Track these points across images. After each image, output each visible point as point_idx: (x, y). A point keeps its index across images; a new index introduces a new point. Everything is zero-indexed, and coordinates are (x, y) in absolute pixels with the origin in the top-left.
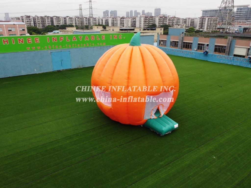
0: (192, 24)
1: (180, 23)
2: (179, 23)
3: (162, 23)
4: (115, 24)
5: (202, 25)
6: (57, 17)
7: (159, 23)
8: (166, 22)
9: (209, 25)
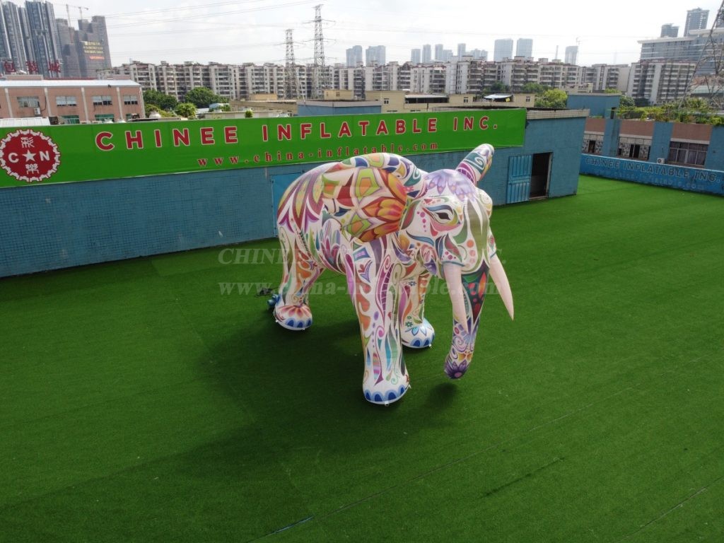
0: (612, 83)
1: (576, 81)
2: (574, 79)
3: (522, 79)
4: (383, 85)
5: (644, 86)
6: (219, 65)
7: (514, 82)
8: (536, 77)
9: (665, 86)
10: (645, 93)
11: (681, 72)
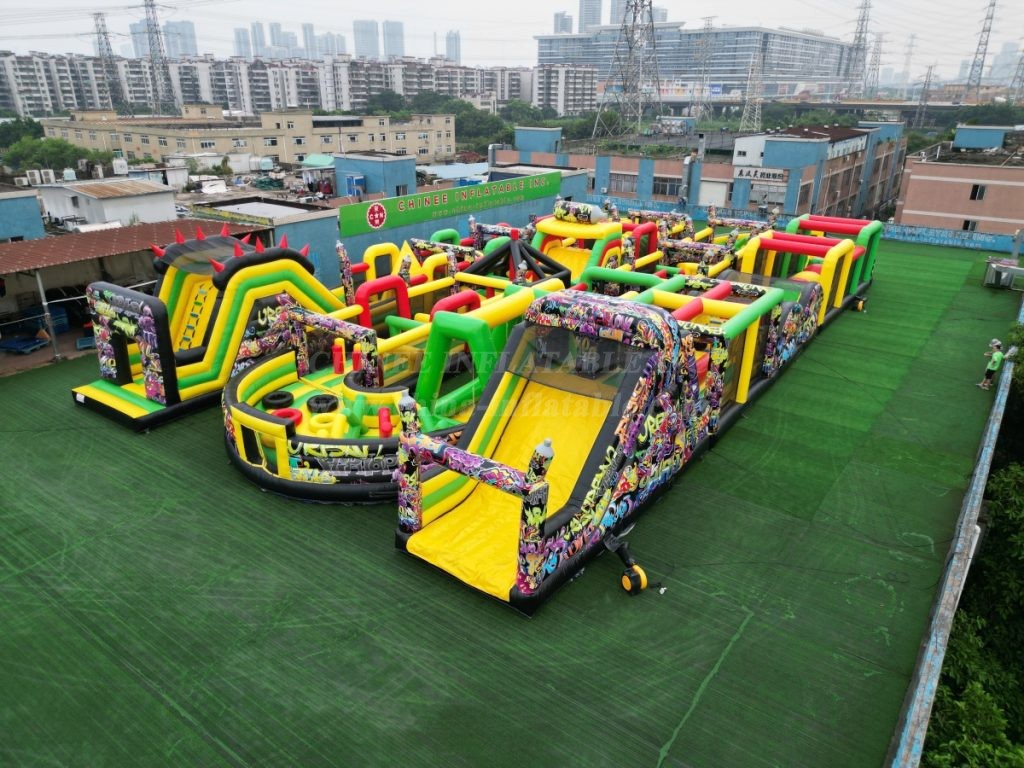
0: (514, 91)
1: (475, 88)
2: (472, 85)
3: (416, 87)
5: (550, 94)
7: (405, 89)
8: (431, 83)
9: (572, 95)
10: (552, 103)
11: (584, 78)
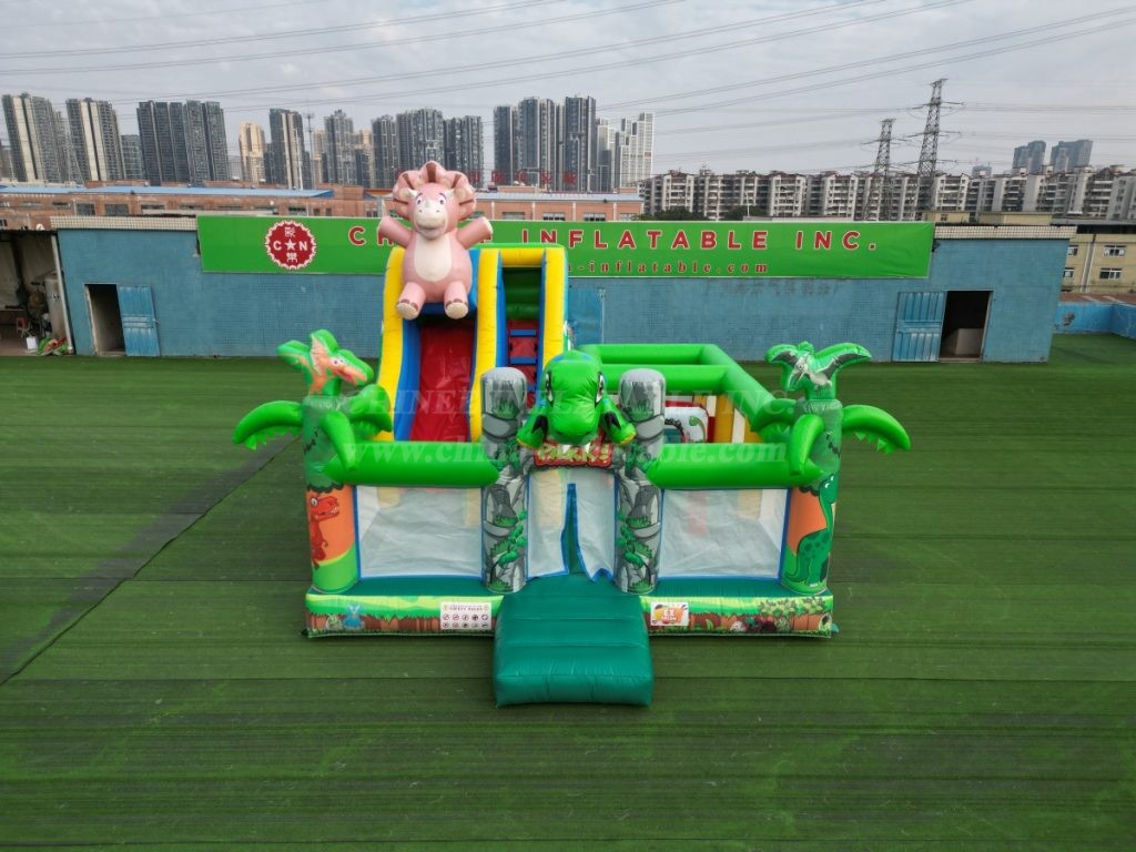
4: (1055, 206)
6: (783, 174)
